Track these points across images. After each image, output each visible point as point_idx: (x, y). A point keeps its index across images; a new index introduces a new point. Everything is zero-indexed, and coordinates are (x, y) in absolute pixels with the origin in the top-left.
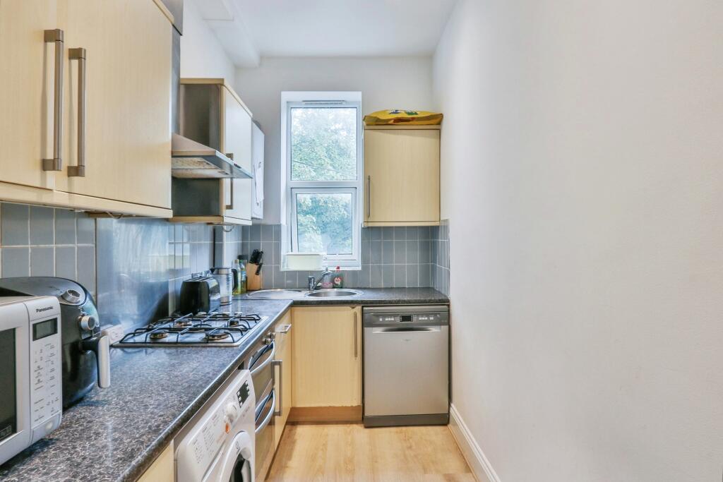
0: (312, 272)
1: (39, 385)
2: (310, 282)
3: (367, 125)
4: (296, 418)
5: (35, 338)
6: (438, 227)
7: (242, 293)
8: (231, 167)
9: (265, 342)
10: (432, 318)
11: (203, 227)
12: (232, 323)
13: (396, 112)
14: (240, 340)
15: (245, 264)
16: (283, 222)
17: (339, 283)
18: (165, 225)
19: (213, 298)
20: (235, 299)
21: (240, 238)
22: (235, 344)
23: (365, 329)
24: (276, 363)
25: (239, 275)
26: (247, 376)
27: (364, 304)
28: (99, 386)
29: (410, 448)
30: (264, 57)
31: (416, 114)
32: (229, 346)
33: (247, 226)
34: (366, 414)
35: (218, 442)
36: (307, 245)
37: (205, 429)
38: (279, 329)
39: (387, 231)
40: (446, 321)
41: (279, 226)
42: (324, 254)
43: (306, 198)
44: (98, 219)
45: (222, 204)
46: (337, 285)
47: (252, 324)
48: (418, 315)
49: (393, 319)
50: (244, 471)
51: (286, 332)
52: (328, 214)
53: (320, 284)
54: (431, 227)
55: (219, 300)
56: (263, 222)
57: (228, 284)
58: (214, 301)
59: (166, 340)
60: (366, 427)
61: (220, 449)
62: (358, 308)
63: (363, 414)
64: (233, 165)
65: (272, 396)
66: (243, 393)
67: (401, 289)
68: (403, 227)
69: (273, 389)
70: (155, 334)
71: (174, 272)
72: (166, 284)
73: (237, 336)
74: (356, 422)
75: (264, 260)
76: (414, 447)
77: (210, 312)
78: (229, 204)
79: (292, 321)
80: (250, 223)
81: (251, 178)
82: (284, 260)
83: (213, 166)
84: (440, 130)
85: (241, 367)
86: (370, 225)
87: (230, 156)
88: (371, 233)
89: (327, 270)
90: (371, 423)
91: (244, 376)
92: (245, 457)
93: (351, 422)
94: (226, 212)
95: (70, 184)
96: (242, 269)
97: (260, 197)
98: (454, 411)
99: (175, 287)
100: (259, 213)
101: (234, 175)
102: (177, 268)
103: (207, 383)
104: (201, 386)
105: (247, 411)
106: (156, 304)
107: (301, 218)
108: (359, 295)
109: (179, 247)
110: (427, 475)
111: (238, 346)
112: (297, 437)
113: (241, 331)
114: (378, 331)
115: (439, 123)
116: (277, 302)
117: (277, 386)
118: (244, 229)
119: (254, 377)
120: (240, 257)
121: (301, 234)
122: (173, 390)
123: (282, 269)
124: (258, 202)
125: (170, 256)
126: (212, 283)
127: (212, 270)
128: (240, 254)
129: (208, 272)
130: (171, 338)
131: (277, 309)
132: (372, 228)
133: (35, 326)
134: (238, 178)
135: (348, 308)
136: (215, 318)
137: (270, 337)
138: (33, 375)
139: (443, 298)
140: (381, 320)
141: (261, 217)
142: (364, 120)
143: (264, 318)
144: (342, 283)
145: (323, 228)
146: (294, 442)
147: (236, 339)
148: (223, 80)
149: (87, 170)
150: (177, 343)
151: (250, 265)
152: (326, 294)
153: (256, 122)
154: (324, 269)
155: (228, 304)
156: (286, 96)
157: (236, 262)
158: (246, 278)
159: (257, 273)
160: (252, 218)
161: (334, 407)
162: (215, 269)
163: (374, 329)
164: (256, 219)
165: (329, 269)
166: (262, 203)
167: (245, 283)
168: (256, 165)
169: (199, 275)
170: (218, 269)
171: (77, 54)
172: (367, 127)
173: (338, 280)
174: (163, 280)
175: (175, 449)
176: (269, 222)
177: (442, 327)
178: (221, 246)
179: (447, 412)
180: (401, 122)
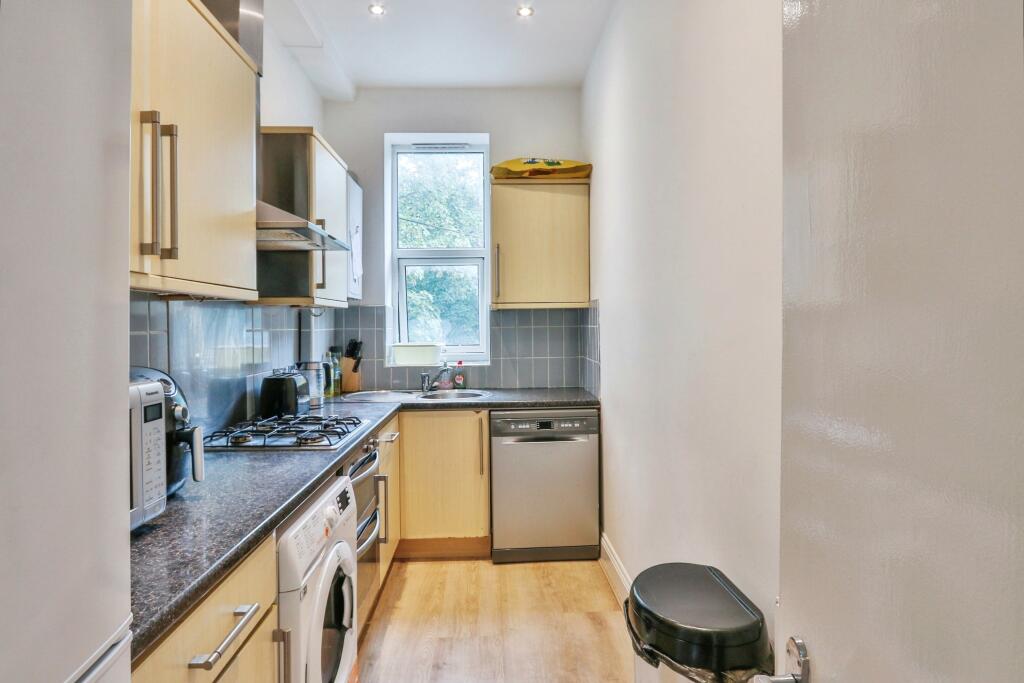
0: (426, 369)
1: (149, 467)
2: (423, 382)
3: (496, 178)
4: (405, 554)
5: (146, 421)
6: (587, 309)
7: (336, 395)
8: (323, 237)
9: (366, 451)
10: (577, 425)
11: (285, 310)
12: (326, 426)
13: (533, 161)
14: (338, 444)
15: (339, 359)
16: (388, 303)
17: (461, 382)
18: (243, 308)
19: (301, 401)
20: (327, 402)
21: (332, 324)
22: (332, 447)
23: (494, 439)
24: (380, 478)
25: (332, 371)
26: (347, 482)
27: (491, 407)
28: (194, 479)
29: (549, 585)
30: (361, 89)
31: (558, 163)
32: (326, 450)
33: (341, 309)
34: (495, 547)
35: (318, 542)
36: (419, 332)
37: (304, 527)
38: (384, 437)
39: (524, 315)
40: (595, 429)
41: (383, 308)
42: (442, 344)
43: (418, 271)
44: (171, 302)
45: (312, 283)
46: (459, 384)
47: (351, 428)
48: (560, 421)
49: (528, 426)
50: (345, 588)
51: (392, 441)
52: (451, 290)
53: (436, 384)
54: (580, 309)
55: (308, 402)
56: (361, 304)
57: (319, 382)
58: (302, 404)
59: (251, 443)
60: (495, 563)
61: (321, 551)
62: (484, 413)
63: (492, 547)
64: (326, 236)
65: (375, 518)
66: (343, 500)
67: (541, 390)
68: (529, 310)
69: (376, 510)
70: (237, 438)
71: (252, 367)
72: (243, 382)
73: (334, 439)
74: (483, 558)
75: (363, 353)
76: (554, 585)
77: (298, 415)
78: (321, 282)
79: (400, 428)
80: (345, 305)
81: (347, 250)
82: (390, 353)
83: (303, 238)
84: (588, 185)
85: (340, 473)
86: (500, 307)
87: (321, 222)
88: (502, 317)
89: (445, 365)
90: (501, 557)
91: (344, 483)
92: (345, 572)
93: (477, 558)
94: (317, 293)
95: (163, 267)
96: (335, 364)
97: (358, 271)
98: (606, 541)
99: (255, 384)
100: (356, 292)
101: (327, 246)
102: (256, 362)
103: (305, 481)
104: (299, 484)
105: (347, 520)
106: (232, 404)
107: (412, 295)
108: (486, 397)
109: (258, 336)
110: (566, 615)
111: (335, 449)
112: (407, 575)
113: (339, 434)
114: (509, 441)
115: (588, 176)
116: (381, 406)
117: (381, 506)
118: (337, 313)
119: (356, 486)
120: (333, 349)
121: (413, 318)
122: (269, 487)
123: (388, 364)
124: (356, 277)
125: (248, 348)
126: (300, 381)
127: (299, 365)
128: (333, 345)
129: (292, 368)
130: (257, 442)
131: (381, 413)
132: (504, 311)
133: (145, 408)
134: (331, 250)
135: (471, 412)
136: (304, 421)
137: (373, 443)
138: (145, 456)
139: (592, 399)
140: (513, 427)
141: (360, 297)
142: (491, 172)
143: (365, 422)
144: (465, 381)
145: (446, 310)
146: (404, 581)
147: (332, 442)
148: (311, 128)
149: (181, 252)
150: (264, 446)
151: (345, 359)
152: (443, 396)
153: (353, 175)
154: (441, 364)
155: (318, 407)
156: (390, 138)
157: (327, 355)
158: (341, 376)
159: (355, 369)
160: (348, 299)
161: (454, 539)
162: (302, 364)
163: (504, 438)
164: (353, 299)
165: (449, 364)
166: (361, 280)
167: (339, 382)
168: (353, 231)
169: (282, 371)
170: (306, 363)
171: (169, 131)
172: (495, 181)
173: (460, 377)
174: (239, 376)
175: (277, 541)
176: (371, 303)
177: (590, 435)
178: (309, 335)
179: (597, 543)
180: (541, 174)
